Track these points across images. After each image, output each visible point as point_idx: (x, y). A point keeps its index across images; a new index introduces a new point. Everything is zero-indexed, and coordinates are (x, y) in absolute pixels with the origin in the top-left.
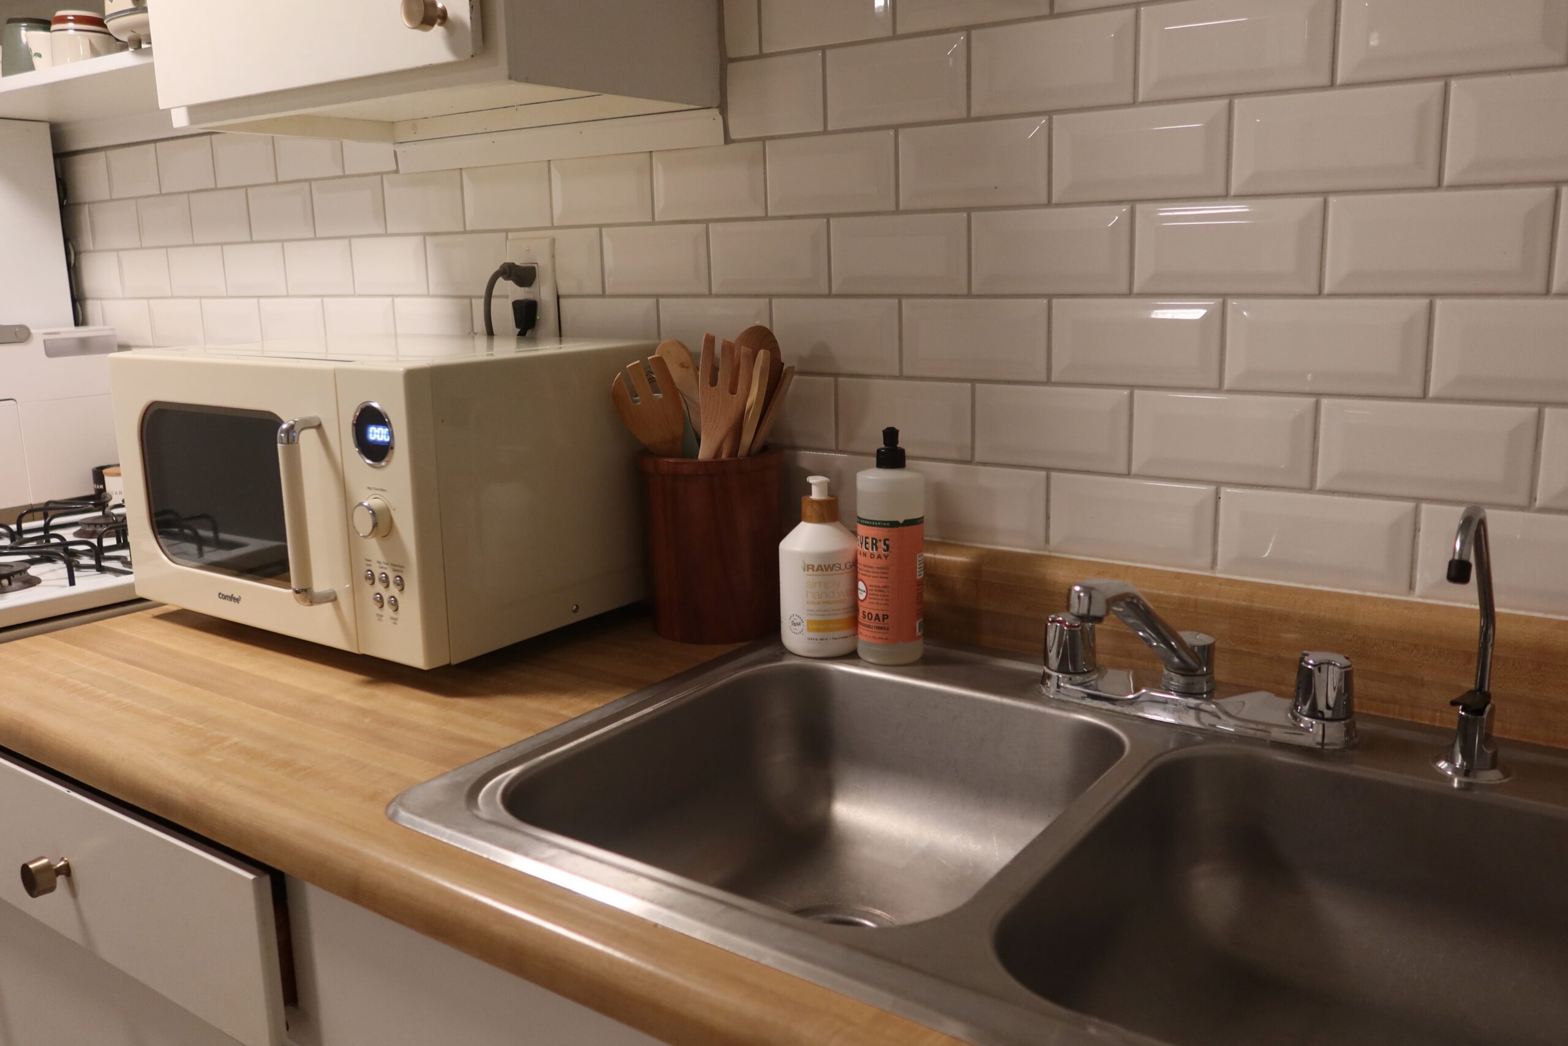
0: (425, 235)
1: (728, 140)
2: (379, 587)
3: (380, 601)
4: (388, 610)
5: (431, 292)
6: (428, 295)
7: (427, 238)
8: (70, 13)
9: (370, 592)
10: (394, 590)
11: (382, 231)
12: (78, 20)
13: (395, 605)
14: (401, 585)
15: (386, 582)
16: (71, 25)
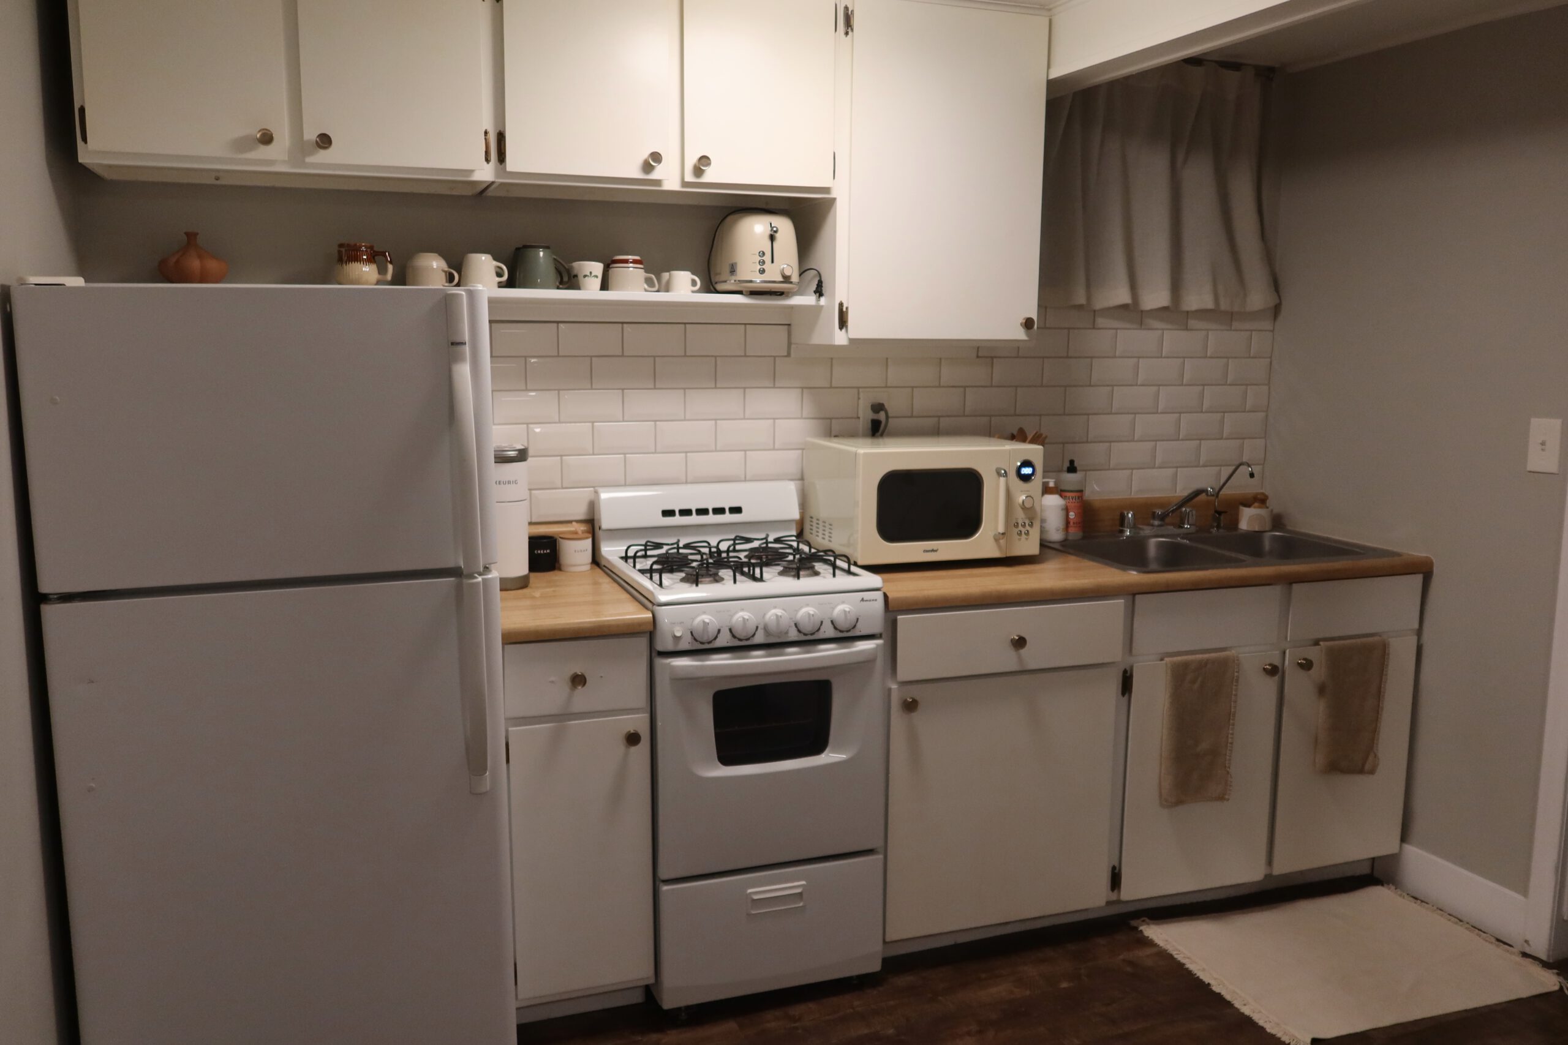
0: (802, 388)
1: (978, 357)
2: (1020, 528)
3: (1020, 534)
4: (1024, 536)
5: (804, 416)
6: (802, 418)
7: (804, 390)
8: (630, 257)
9: (1016, 530)
10: (1028, 527)
11: (772, 385)
12: (635, 262)
13: (1027, 533)
14: (1031, 525)
15: (1024, 526)
16: (631, 265)
